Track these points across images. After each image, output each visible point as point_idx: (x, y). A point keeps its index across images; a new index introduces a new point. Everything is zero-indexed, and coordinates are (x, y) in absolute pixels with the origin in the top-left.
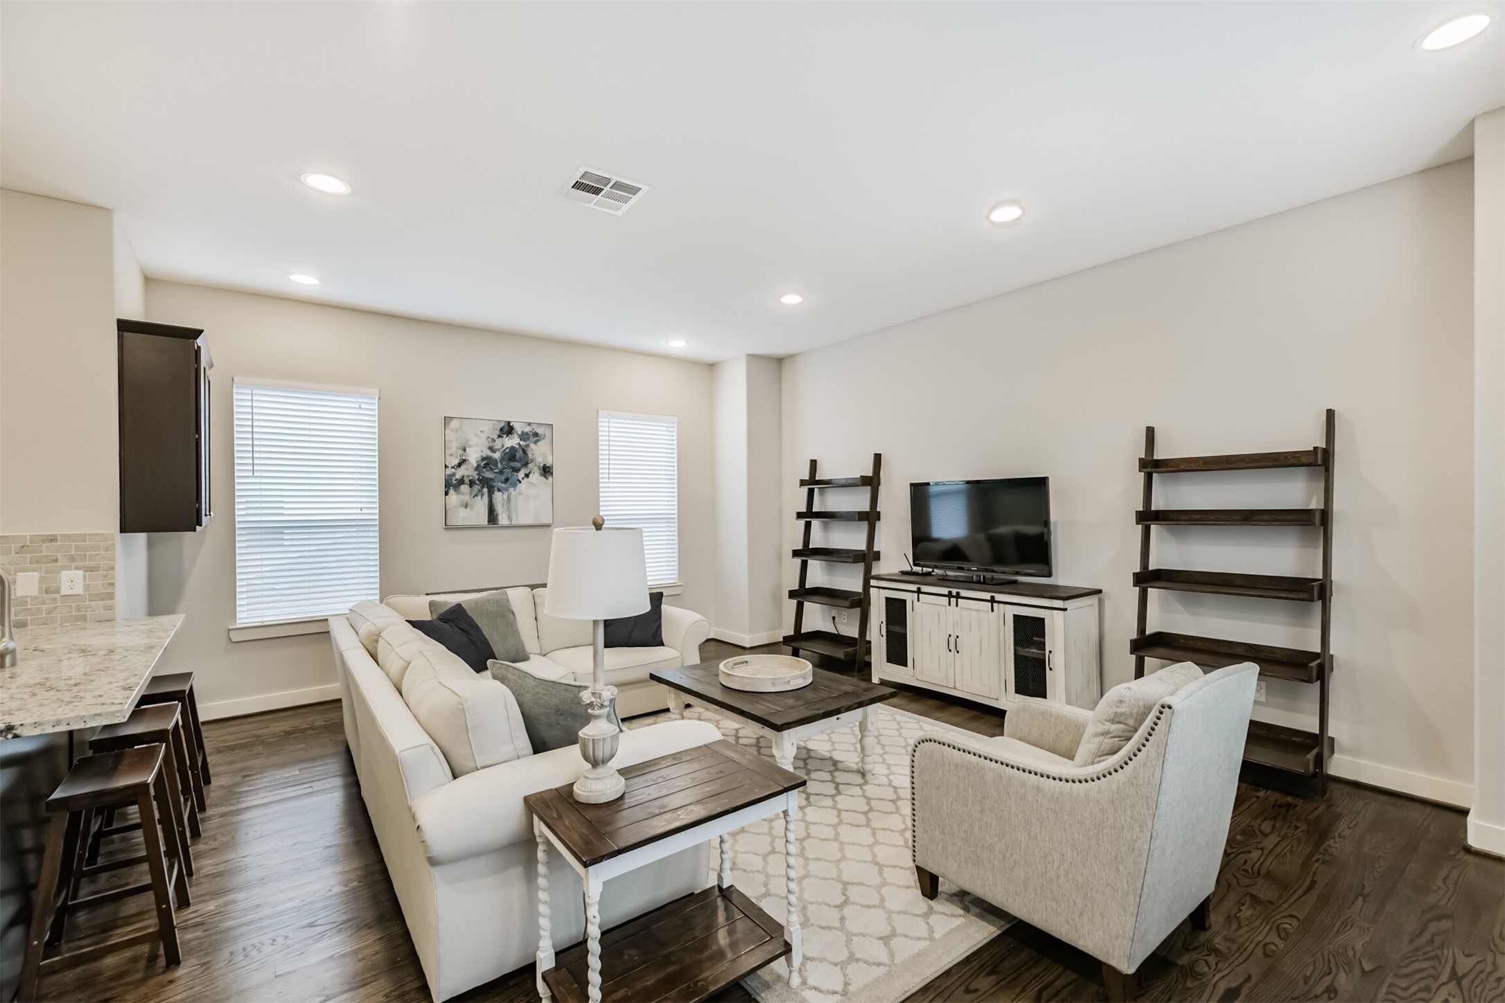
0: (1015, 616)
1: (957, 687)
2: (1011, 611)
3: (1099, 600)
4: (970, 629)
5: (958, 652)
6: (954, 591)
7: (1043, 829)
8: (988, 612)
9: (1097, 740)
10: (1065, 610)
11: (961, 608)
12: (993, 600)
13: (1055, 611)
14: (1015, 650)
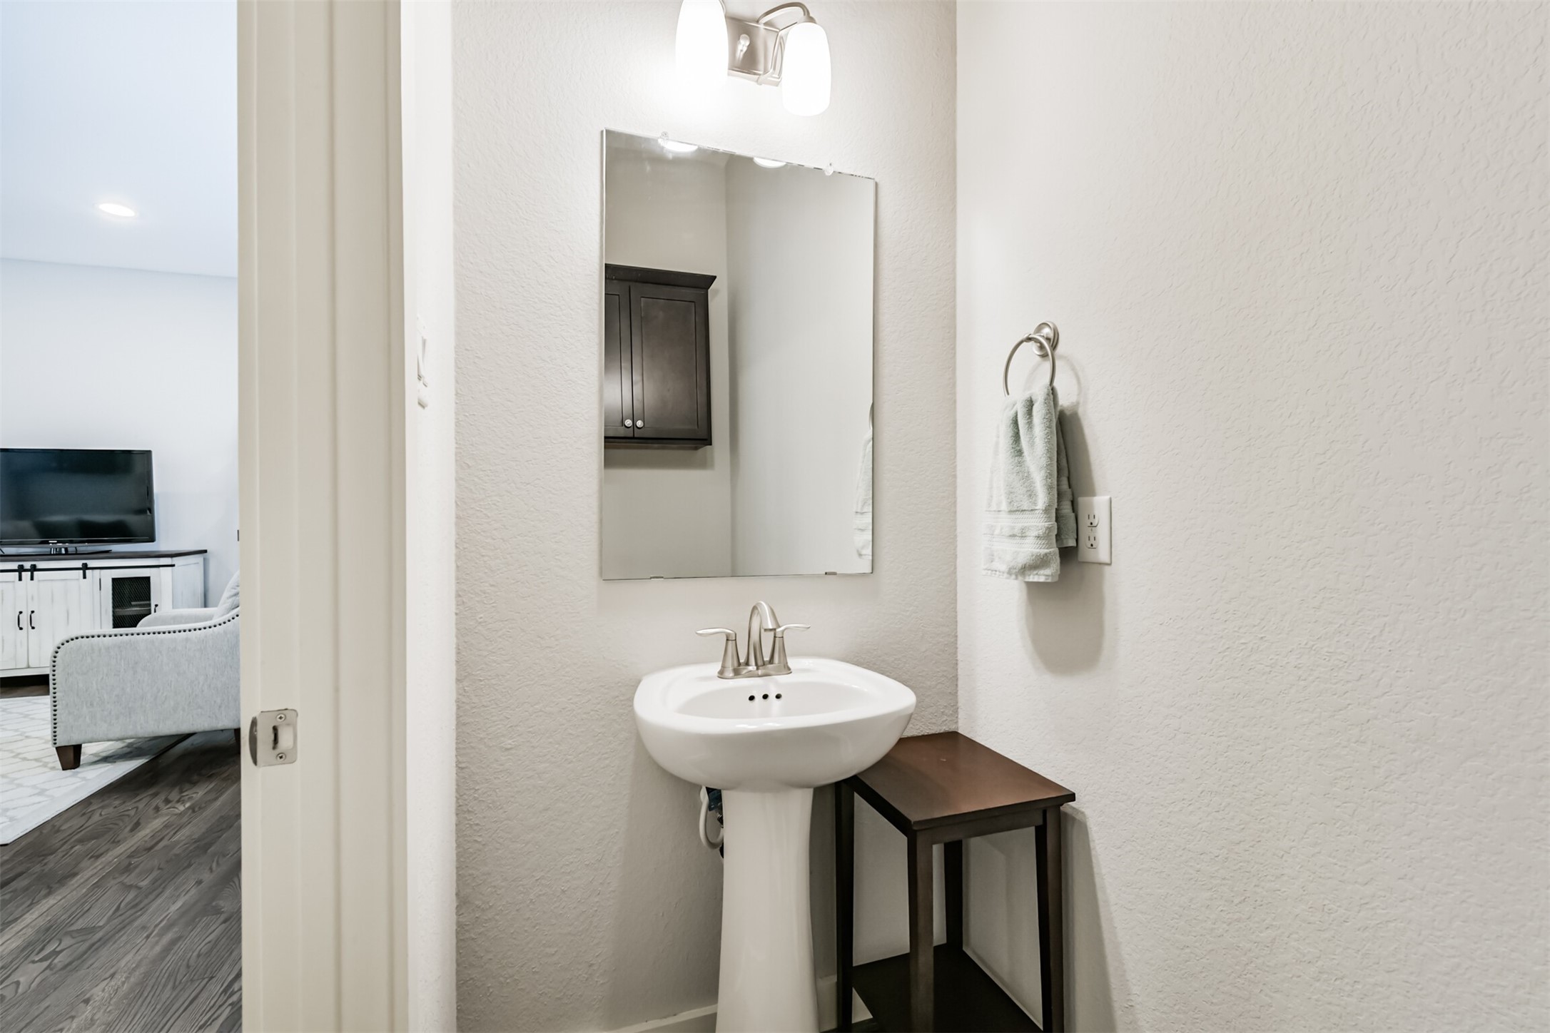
0: (114, 580)
1: (31, 665)
2: (108, 576)
3: (204, 559)
4: (53, 601)
5: (33, 628)
6: (27, 565)
7: (191, 665)
8: (78, 580)
9: (231, 600)
10: (173, 566)
11: (39, 581)
12: (85, 567)
13: (161, 568)
14: (113, 612)
